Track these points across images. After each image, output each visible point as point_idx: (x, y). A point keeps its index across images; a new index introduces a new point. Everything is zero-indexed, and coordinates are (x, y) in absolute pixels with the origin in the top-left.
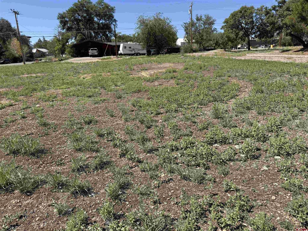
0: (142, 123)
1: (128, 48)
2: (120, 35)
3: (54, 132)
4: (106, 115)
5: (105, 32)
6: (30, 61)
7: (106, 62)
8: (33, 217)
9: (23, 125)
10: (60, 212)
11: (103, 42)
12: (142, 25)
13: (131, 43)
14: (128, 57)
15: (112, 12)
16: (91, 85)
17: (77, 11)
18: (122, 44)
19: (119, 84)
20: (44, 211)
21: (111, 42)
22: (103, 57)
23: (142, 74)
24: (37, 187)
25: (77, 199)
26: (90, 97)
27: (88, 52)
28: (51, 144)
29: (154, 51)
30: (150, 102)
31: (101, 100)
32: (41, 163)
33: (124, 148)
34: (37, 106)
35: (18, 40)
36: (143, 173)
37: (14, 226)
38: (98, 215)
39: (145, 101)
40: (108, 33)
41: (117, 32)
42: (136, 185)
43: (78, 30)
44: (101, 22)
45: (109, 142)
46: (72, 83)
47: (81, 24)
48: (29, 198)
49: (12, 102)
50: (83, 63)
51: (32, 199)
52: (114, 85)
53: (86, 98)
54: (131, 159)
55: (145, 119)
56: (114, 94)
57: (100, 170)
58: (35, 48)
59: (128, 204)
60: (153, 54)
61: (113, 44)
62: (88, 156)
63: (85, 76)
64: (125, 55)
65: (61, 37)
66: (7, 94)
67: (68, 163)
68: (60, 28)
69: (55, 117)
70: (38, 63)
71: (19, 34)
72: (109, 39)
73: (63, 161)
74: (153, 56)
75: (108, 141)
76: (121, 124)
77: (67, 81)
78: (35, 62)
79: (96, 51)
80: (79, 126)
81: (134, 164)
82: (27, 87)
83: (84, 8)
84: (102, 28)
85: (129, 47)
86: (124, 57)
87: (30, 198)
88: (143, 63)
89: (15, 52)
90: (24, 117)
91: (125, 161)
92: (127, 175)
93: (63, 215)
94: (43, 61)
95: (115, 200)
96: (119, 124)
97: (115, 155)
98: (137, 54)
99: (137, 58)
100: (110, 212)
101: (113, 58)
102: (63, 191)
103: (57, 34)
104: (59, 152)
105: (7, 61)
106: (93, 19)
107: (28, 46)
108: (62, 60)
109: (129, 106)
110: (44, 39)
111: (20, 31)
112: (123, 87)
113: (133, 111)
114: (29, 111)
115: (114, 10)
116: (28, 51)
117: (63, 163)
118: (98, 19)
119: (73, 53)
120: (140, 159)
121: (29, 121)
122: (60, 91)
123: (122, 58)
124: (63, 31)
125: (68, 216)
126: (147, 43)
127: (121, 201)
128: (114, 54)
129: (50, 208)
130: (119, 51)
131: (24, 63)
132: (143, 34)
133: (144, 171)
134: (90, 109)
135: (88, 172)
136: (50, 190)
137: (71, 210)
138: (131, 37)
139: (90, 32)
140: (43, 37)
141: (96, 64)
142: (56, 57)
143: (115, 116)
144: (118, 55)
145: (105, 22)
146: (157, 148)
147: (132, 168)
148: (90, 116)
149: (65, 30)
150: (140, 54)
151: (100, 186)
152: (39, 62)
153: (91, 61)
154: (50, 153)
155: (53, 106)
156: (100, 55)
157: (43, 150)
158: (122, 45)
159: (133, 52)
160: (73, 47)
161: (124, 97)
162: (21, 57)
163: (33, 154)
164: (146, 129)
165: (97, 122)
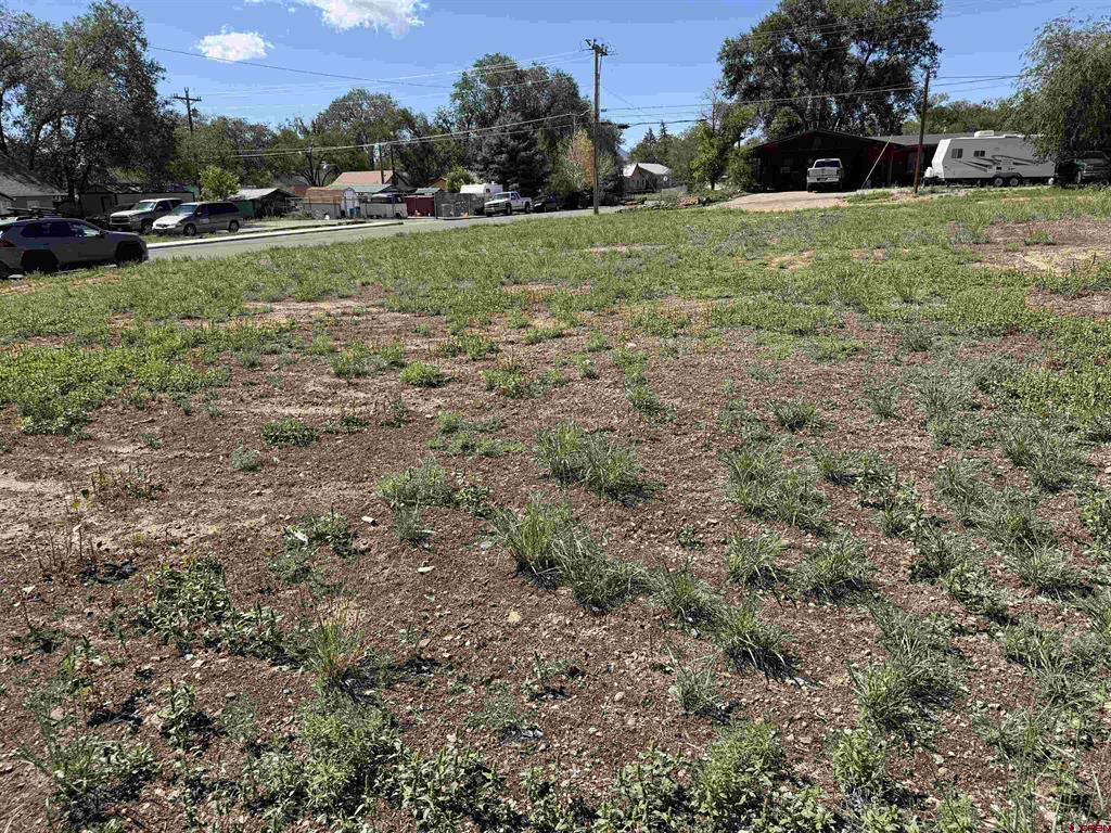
0: (1018, 463)
1: (968, 155)
2: (944, 104)
3: (677, 435)
4: (861, 409)
5: (881, 99)
6: (612, 204)
7: (869, 211)
8: (605, 685)
9: (588, 399)
10: (689, 699)
11: (868, 135)
12: (1056, 60)
13: (990, 134)
14: (962, 192)
15: (927, 16)
16: (806, 291)
17: (789, 26)
18: (948, 141)
19: (921, 293)
20: (638, 680)
21: (900, 133)
22: (859, 192)
23: (1027, 259)
24: (621, 595)
25: (743, 677)
26: (802, 333)
27: (806, 173)
28: (665, 474)
29: (1098, 165)
30: (1063, 379)
31: (844, 349)
32: (634, 525)
33: (935, 547)
34: (630, 345)
35: (590, 137)
36: (1017, 667)
37: (554, 692)
38: (820, 763)
39: (1039, 373)
40: (895, 101)
41: (931, 94)
42: (979, 703)
43: (782, 93)
44: (873, 57)
45: (867, 510)
46: (739, 282)
47: (796, 73)
48: (598, 622)
49: (563, 325)
50: (780, 213)
51: (605, 629)
52: (899, 299)
53: (788, 337)
54: (962, 597)
55: (1036, 449)
56: (898, 331)
57: (829, 604)
58: (632, 160)
59: (940, 766)
60: (1086, 181)
61: (907, 140)
62: (785, 542)
63: (787, 257)
64: (950, 182)
65: (718, 123)
66: (548, 301)
67: (715, 548)
68: (721, 92)
69: (682, 389)
70: (636, 210)
71: (597, 116)
72: (892, 123)
73: (701, 536)
74: (1089, 188)
75: (864, 505)
76: (921, 450)
77: (724, 274)
78: (627, 207)
79: (835, 169)
80: (758, 430)
81: (972, 619)
82: (603, 284)
83: (819, 13)
84: (874, 84)
85: (976, 154)
86: (946, 191)
87: (600, 625)
88: (1034, 218)
89: (576, 176)
90: (591, 376)
91: (932, 598)
92: (939, 655)
93: (696, 713)
94: (650, 203)
95: (888, 730)
96: (914, 448)
97: (891, 563)
98: (1006, 181)
99: (1005, 197)
100: (869, 767)
101: (899, 195)
102: (699, 635)
103: (709, 114)
104: (688, 502)
105: (551, 202)
106: (845, 50)
107: (615, 154)
108: (709, 201)
109: (959, 384)
110: (663, 130)
111: (601, 108)
112: (938, 306)
113: (978, 407)
114: (607, 357)
115: (937, 7)
116: (612, 171)
117: (699, 543)
118: (863, 50)
119: (753, 175)
120: (1006, 607)
121: (604, 389)
122: (701, 307)
123: (936, 196)
124: (729, 102)
125: (711, 724)
126: (1068, 134)
127: (911, 741)
128: (905, 180)
129: (656, 674)
130: (929, 168)
131: (596, 212)
132: (1052, 96)
133: (1022, 661)
134: (800, 378)
135: (786, 599)
136: (658, 617)
137: (723, 708)
138: (990, 113)
139: (824, 99)
140: (663, 124)
141: (828, 218)
142: (690, 191)
143: (895, 417)
144: (919, 183)
145: (888, 57)
146: (1086, 583)
147: (962, 631)
148: (797, 403)
149: (736, 97)
150: (1022, 180)
151: (828, 659)
152: (639, 207)
153: (812, 205)
154: (662, 500)
155: (676, 352)
156: (848, 183)
157: (640, 487)
158: (943, 146)
159: (992, 172)
160: (753, 156)
161: (940, 349)
162: (591, 192)
163: (612, 492)
164: (1036, 490)
165: (822, 425)
